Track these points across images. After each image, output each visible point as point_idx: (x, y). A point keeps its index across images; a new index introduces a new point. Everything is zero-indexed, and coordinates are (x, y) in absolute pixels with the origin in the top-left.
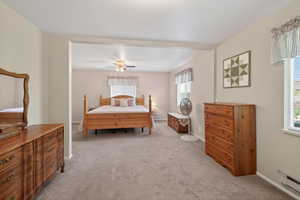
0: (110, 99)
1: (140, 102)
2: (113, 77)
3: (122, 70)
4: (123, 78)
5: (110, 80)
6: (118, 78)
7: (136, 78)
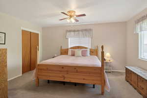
0: (68, 49)
1: (93, 52)
2: (70, 31)
3: (73, 20)
4: (78, 31)
5: (68, 34)
6: (74, 31)
7: (90, 30)
